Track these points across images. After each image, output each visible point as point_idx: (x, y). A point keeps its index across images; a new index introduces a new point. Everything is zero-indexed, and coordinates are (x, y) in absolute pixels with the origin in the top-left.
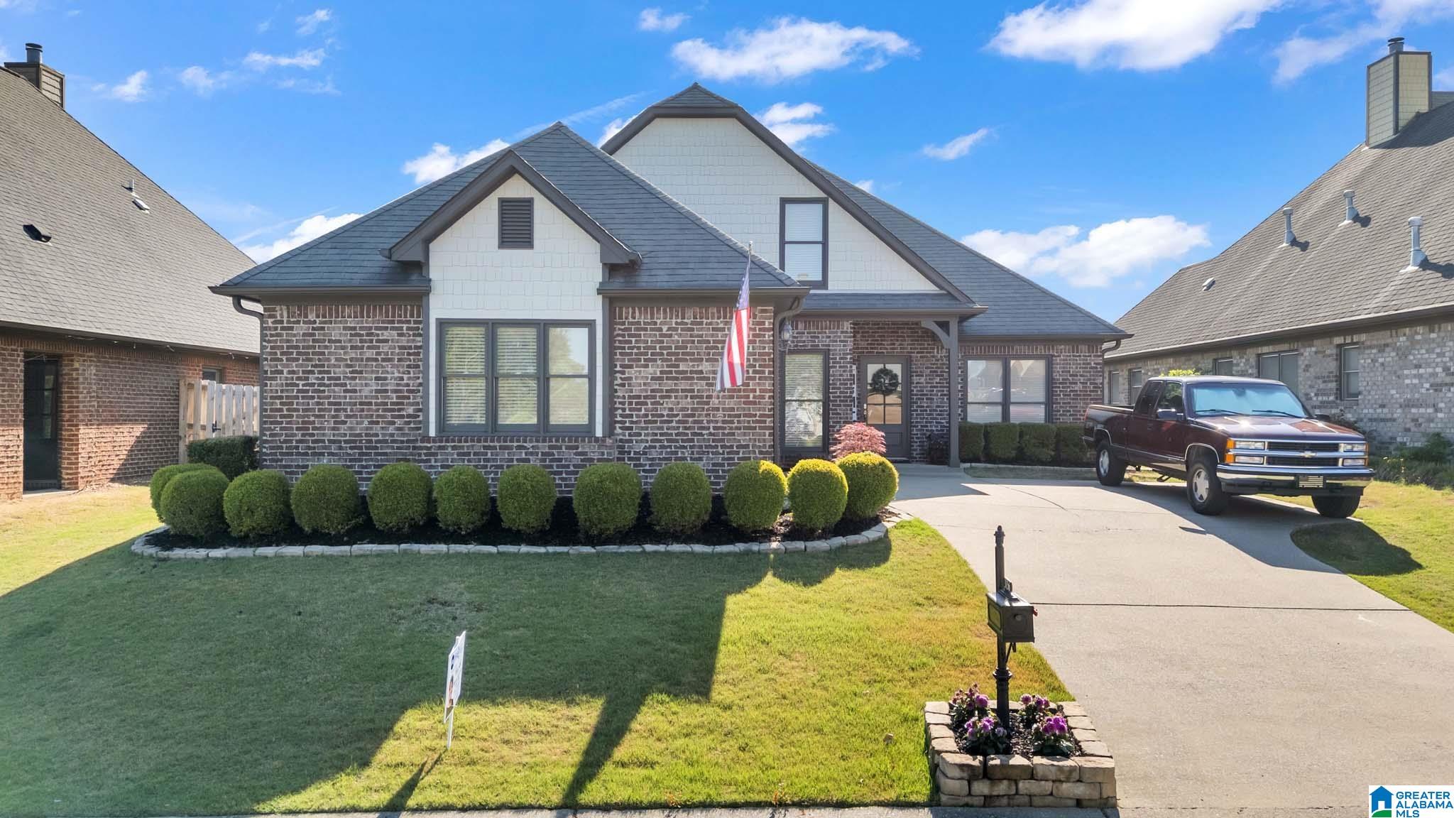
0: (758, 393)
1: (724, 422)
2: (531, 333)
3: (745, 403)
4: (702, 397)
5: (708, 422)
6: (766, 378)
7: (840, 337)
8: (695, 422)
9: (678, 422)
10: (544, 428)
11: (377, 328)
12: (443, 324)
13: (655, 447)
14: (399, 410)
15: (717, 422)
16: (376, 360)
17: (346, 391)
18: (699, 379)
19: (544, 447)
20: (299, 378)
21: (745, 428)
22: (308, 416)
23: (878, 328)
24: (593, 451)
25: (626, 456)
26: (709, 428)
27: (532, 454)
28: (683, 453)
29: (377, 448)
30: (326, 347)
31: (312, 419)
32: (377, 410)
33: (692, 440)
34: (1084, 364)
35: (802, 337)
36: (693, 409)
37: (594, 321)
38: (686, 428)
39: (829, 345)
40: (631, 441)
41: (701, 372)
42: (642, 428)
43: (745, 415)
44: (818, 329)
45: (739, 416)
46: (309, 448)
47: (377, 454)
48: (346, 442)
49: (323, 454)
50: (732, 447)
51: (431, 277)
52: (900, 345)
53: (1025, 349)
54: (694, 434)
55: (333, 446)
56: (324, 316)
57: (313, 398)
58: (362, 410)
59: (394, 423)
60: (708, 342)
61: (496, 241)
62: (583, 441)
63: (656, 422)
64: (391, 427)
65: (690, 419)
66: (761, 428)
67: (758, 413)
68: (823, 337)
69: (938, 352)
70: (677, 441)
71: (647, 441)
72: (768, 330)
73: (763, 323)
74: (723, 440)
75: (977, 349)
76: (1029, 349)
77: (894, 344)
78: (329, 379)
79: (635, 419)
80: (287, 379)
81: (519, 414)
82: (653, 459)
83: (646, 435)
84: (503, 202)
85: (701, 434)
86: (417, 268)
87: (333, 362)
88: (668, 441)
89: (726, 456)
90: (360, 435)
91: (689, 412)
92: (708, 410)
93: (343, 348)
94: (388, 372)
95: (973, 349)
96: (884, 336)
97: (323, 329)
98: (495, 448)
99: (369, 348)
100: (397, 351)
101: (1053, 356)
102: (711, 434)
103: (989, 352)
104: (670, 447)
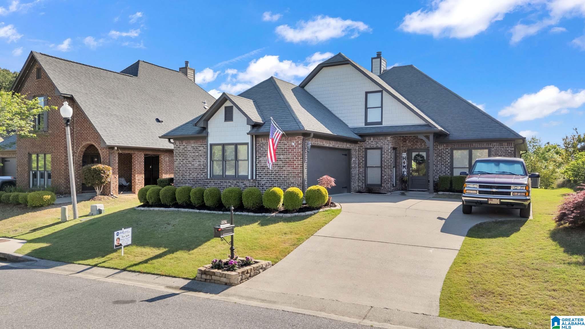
0: (297, 165)
1: (287, 175)
2: (233, 146)
3: (293, 168)
4: (280, 167)
5: (282, 175)
6: (299, 160)
7: (386, 143)
8: (278, 175)
9: (274, 175)
10: (236, 177)
11: (199, 147)
12: (211, 145)
13: (267, 183)
14: (204, 170)
15: (285, 175)
16: (198, 156)
17: (192, 165)
18: (280, 161)
19: (235, 182)
20: (181, 161)
21: (293, 177)
22: (183, 172)
23: (415, 138)
24: (247, 183)
25: (260, 185)
26: (282, 177)
27: (232, 184)
28: (275, 185)
29: (198, 182)
30: (187, 152)
31: (184, 173)
32: (199, 171)
33: (278, 181)
34: (505, 151)
35: (372, 143)
36: (278, 171)
37: (248, 143)
38: (276, 177)
39: (382, 146)
40: (261, 181)
41: (280, 158)
42: (264, 177)
43: (293, 173)
44: (378, 140)
45: (291, 173)
46: (184, 181)
47: (199, 183)
48: (192, 180)
49: (186, 183)
50: (289, 183)
51: (209, 131)
52: (424, 144)
53: (477, 145)
54: (278, 179)
55: (189, 181)
56: (187, 144)
57: (184, 167)
58: (195, 171)
59: (202, 174)
60: (282, 148)
61: (224, 119)
62: (245, 180)
63: (268, 175)
64: (202, 176)
65: (277, 174)
66: (297, 177)
67: (297, 172)
68: (380, 143)
69: (440, 147)
70: (273, 181)
71: (265, 181)
72: (300, 144)
73: (298, 142)
74: (286, 181)
75: (456, 145)
76: (479, 145)
77: (422, 144)
78: (188, 161)
79: (262, 174)
80: (179, 161)
81: (230, 172)
82: (267, 186)
83: (265, 179)
84: (226, 107)
85: (280, 179)
86: (204, 129)
87: (189, 157)
88: (271, 181)
89: (287, 186)
90: (195, 178)
91: (277, 171)
92: (282, 171)
93: (191, 152)
94: (201, 159)
95: (455, 145)
96: (417, 141)
97: (186, 147)
98: (223, 182)
99: (197, 152)
100: (203, 153)
101: (491, 148)
102: (283, 179)
103: (462, 146)
104: (272, 183)
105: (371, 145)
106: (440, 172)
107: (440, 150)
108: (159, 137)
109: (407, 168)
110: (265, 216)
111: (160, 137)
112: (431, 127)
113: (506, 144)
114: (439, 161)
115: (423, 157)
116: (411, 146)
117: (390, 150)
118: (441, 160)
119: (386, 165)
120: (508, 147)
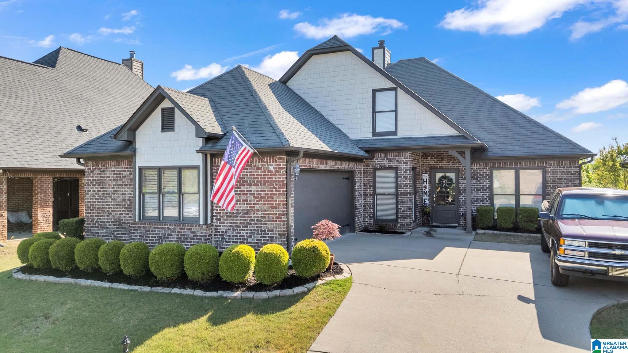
0: (277, 202)
1: (262, 217)
2: (175, 172)
3: (271, 208)
4: (251, 204)
5: (254, 217)
6: (281, 194)
7: (404, 161)
8: (248, 217)
9: (241, 217)
10: (181, 220)
11: (123, 171)
12: (141, 169)
13: (230, 229)
14: (130, 208)
15: (258, 217)
16: (122, 185)
17: (112, 199)
18: (250, 194)
19: (178, 229)
20: (96, 194)
21: (272, 221)
22: (99, 210)
23: (440, 154)
24: (196, 229)
25: (218, 233)
26: (255, 221)
27: (173, 232)
28: (243, 233)
29: (122, 225)
30: (105, 180)
31: (100, 211)
32: (122, 208)
33: (247, 227)
34: (566, 172)
35: (383, 161)
36: (248, 210)
37: (199, 166)
38: (244, 220)
39: (398, 165)
40: (220, 226)
41: (251, 191)
42: (225, 220)
43: (272, 214)
44: (392, 157)
45: (268, 214)
46: (99, 224)
47: (123, 228)
48: (112, 222)
49: (103, 227)
50: (265, 230)
51: (136, 147)
52: (452, 162)
53: (527, 164)
54: (248, 223)
55: (108, 224)
56: (104, 166)
57: (100, 202)
58: (117, 208)
59: (128, 214)
60: (254, 175)
61: (160, 129)
62: (193, 226)
63: (231, 216)
64: (128, 216)
65: (246, 216)
66: (279, 221)
67: (278, 213)
68: (394, 161)
69: (474, 166)
70: (240, 227)
71: (227, 226)
72: (284, 168)
73: (280, 165)
74: (261, 227)
75: (498, 164)
76: (530, 163)
77: (449, 162)
78: (106, 194)
79: (222, 215)
80: (92, 193)
81: (171, 212)
82: (229, 236)
83: (227, 223)
84: (163, 110)
85: (251, 224)
86: (130, 143)
87: (107, 186)
88: (237, 226)
89: (262, 235)
90: (116, 220)
91: (246, 212)
92: (254, 211)
93: (111, 180)
94: (126, 191)
95: (495, 164)
96: (443, 158)
97: (104, 171)
98: (159, 228)
99: (120, 180)
100: (129, 181)
101: (547, 167)
102: (255, 224)
103: (505, 166)
104: (237, 229)
105: (381, 164)
106: (475, 201)
107: (474, 171)
108: (59, 156)
109: (430, 194)
110: (223, 297)
111: (61, 156)
112: (467, 138)
113: (567, 162)
114: (474, 186)
115: (451, 180)
116: (434, 165)
117: (408, 171)
118: (476, 183)
119: (404, 193)
120: (571, 167)
